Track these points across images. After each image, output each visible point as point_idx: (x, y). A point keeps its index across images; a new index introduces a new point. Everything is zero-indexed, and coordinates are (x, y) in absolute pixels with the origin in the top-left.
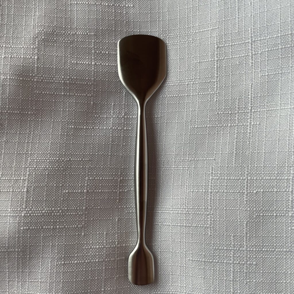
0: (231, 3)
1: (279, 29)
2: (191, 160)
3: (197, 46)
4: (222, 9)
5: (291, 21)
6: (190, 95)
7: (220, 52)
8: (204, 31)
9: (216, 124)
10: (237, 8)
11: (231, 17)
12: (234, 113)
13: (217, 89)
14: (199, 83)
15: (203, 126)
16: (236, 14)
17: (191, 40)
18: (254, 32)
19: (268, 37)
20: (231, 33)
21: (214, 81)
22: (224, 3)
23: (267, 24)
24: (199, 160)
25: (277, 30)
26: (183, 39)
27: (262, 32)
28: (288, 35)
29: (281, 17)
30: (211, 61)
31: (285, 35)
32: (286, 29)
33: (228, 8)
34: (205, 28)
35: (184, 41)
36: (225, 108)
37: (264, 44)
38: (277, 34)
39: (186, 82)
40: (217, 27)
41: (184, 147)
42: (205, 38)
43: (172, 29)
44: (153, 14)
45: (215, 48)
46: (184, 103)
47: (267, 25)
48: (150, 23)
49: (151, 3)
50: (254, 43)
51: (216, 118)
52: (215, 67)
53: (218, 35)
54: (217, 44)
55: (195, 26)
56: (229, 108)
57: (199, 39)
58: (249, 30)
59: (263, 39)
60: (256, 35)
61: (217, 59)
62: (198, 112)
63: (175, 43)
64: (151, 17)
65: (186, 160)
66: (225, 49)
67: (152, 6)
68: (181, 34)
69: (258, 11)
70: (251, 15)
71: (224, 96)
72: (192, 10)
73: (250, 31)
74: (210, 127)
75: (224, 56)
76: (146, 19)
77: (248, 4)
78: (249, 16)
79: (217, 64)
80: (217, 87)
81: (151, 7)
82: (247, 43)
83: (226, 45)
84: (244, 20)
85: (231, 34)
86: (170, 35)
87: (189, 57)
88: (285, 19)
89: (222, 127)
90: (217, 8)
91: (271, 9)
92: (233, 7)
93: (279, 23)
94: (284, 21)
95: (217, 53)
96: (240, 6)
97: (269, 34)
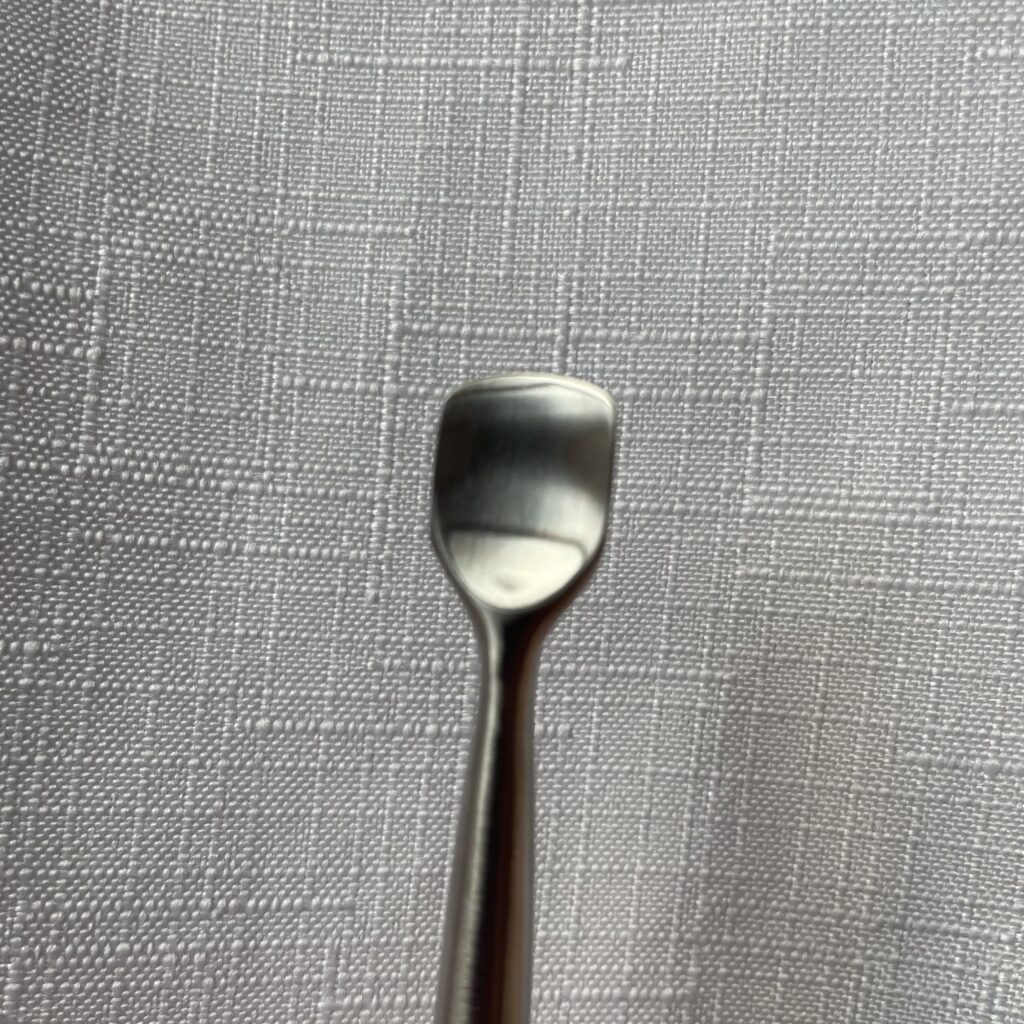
0: (484, 128)
1: (691, 307)
2: (226, 910)
3: (299, 301)
4: (441, 148)
5: (749, 281)
6: (239, 552)
7: (413, 359)
8: (344, 233)
9: (363, 720)
10: (510, 160)
11: (479, 198)
12: (454, 672)
13: (382, 541)
14: (292, 494)
15: (300, 725)
16: (505, 187)
17: (269, 265)
18: (580, 295)
19: (644, 333)
20: (473, 277)
21: (369, 493)
22: (452, 118)
23: (642, 271)
24: (267, 908)
25: (683, 310)
26: (228, 249)
27: (619, 306)
28: (729, 341)
29: (706, 252)
30: (365, 392)
32: (725, 316)
33: (468, 149)
34: (349, 222)
35: (232, 260)
36: (415, 643)
37: (620, 363)
38: (684, 330)
39: (222, 478)
40: (407, 230)
41: (188, 838)
42: (345, 270)
43: (170, 181)
44: (70, 76)
45: (388, 332)
46: (201, 586)
47: (641, 278)
48: (47, 114)
49: (64, 14)
50: (577, 349)
51: (367, 690)
52: (383, 425)
53: (407, 269)
54: (400, 317)
55: (298, 197)
56: (434, 645)
57: (311, 269)
58: (557, 281)
59: (619, 340)
60: (589, 313)
61: (394, 386)
62: (275, 647)
63: (180, 253)
64: (56, 84)
66: (437, 349)
67: (69, 32)
68: (220, 218)
69: (607, 199)
70: (576, 212)
71: (416, 581)
72: (290, 113)
73: (560, 288)
74: (333, 731)
75: (429, 381)
76: (25, 90)
77: (566, 153)
78: (566, 212)
79: (394, 412)
80: (382, 528)
81: (61, 36)
82: (543, 339)
83: (442, 328)
84: (541, 227)
85: (473, 281)
86: (157, 210)
87: (254, 347)
88: (724, 265)
89: (396, 739)
90: (416, 134)
91: (670, 204)
92: (495, 150)
93: (697, 277)
94: (720, 276)
95: (396, 358)
96: (527, 151)
97: (646, 322)
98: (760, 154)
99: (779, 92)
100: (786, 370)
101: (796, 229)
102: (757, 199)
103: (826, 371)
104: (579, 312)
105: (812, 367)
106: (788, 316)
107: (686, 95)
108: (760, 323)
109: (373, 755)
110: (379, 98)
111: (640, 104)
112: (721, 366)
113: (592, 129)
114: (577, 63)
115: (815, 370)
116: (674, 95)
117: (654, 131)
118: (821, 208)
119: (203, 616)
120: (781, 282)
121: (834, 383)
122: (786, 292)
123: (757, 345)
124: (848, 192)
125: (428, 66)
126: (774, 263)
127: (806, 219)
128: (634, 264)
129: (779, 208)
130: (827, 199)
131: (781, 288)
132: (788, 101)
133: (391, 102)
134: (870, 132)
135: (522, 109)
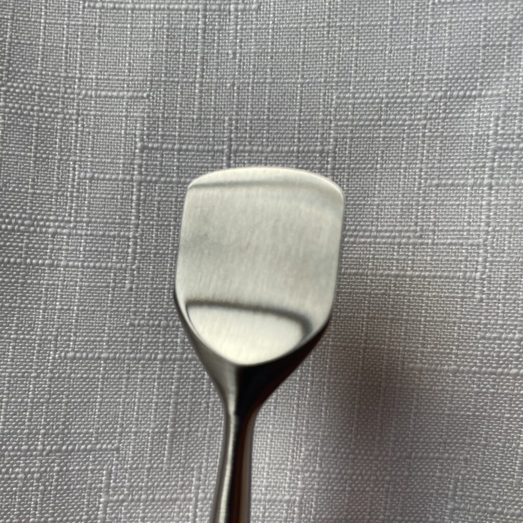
0: (185, 41)
1: (294, 134)
2: (51, 451)
3: (89, 133)
4: (162, 51)
5: (323, 120)
6: (58, 266)
7: (149, 162)
8: (111, 97)
9: (124, 352)
10: (199, 58)
11: (183, 78)
12: (173, 327)
13: (134, 258)
14: (86, 235)
15: (90, 355)
16: (196, 72)
17: (73, 114)
18: (236, 128)
19: (270, 148)
20: (180, 119)
21: (127, 233)
22: (168, 36)
23: (268, 115)
24: (73, 450)
25: (290, 136)
26: (51, 107)
27: (257, 133)
28: (314, 152)
29: (301, 105)
30: (124, 180)
31: (309, 152)
32: (311, 138)
33: (176, 52)
34: (114, 91)
35: (52, 112)
36: (152, 312)
38: (291, 146)
39: (49, 227)
40: (145, 95)
41: (31, 414)
42: (113, 116)
43: (19, 71)
45: (136, 148)
46: (38, 284)
47: (268, 119)
50: (235, 156)
51: (126, 336)
52: (134, 197)
53: (145, 115)
54: (142, 140)
55: (87, 78)
56: (162, 313)
57: (95, 116)
58: (224, 121)
59: (257, 151)
60: (241, 137)
61: (139, 177)
62: (77, 315)
63: (25, 109)
65: (35, 450)
66: (162, 157)
68: (46, 90)
69: (249, 78)
70: (233, 85)
71: (152, 279)
72: (82, 34)
73: (226, 124)
74: (108, 359)
75: (158, 174)
77: (228, 54)
78: (228, 85)
79: (140, 191)
80: (134, 252)
82: (218, 151)
83: (164, 146)
84: (216, 92)
85: (180, 121)
86: (12, 86)
87: (65, 158)
88: (310, 112)
89: (142, 362)
90: (149, 45)
91: (282, 81)
92: (190, 53)
93: (297, 118)
94: (308, 118)
95: (140, 162)
96: (207, 53)
97: (271, 142)
98: (327, 54)
99: (336, 22)
100: (343, 166)
101: (346, 93)
102: (326, 78)
103: (363, 166)
104: (236, 137)
105: (356, 164)
106: (344, 138)
107: (289, 24)
108: (329, 142)
109: (129, 371)
110: (129, 26)
111: (265, 29)
112: (310, 164)
113: (241, 42)
114: (232, 7)
115: (358, 166)
116: (283, 24)
117: (272, 43)
118: (359, 82)
119: (40, 299)
120: (339, 120)
121: (367, 172)
122: (342, 126)
123: (328, 153)
124: (372, 73)
125: (155, 9)
126: (336, 110)
127: (351, 88)
128: (264, 112)
129: (337, 82)
130: (362, 77)
131: (339, 123)
132: (341, 27)
133: (135, 28)
134: (383, 42)
135: (204, 31)
